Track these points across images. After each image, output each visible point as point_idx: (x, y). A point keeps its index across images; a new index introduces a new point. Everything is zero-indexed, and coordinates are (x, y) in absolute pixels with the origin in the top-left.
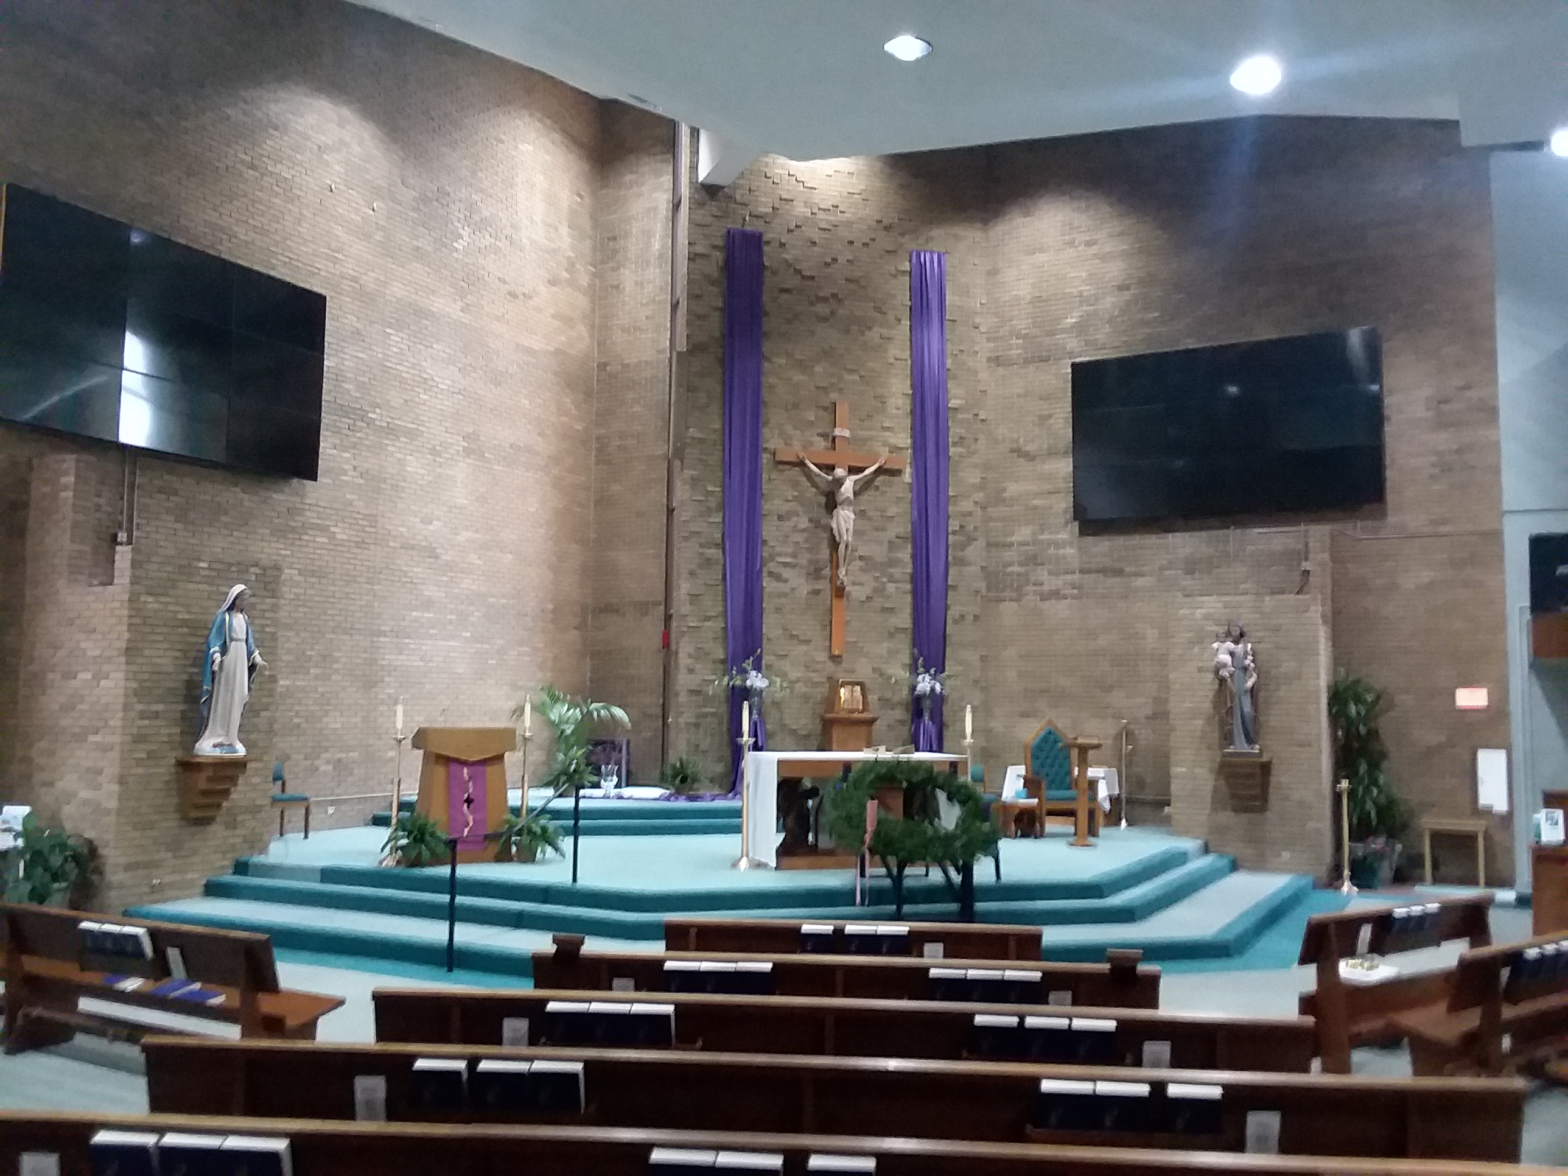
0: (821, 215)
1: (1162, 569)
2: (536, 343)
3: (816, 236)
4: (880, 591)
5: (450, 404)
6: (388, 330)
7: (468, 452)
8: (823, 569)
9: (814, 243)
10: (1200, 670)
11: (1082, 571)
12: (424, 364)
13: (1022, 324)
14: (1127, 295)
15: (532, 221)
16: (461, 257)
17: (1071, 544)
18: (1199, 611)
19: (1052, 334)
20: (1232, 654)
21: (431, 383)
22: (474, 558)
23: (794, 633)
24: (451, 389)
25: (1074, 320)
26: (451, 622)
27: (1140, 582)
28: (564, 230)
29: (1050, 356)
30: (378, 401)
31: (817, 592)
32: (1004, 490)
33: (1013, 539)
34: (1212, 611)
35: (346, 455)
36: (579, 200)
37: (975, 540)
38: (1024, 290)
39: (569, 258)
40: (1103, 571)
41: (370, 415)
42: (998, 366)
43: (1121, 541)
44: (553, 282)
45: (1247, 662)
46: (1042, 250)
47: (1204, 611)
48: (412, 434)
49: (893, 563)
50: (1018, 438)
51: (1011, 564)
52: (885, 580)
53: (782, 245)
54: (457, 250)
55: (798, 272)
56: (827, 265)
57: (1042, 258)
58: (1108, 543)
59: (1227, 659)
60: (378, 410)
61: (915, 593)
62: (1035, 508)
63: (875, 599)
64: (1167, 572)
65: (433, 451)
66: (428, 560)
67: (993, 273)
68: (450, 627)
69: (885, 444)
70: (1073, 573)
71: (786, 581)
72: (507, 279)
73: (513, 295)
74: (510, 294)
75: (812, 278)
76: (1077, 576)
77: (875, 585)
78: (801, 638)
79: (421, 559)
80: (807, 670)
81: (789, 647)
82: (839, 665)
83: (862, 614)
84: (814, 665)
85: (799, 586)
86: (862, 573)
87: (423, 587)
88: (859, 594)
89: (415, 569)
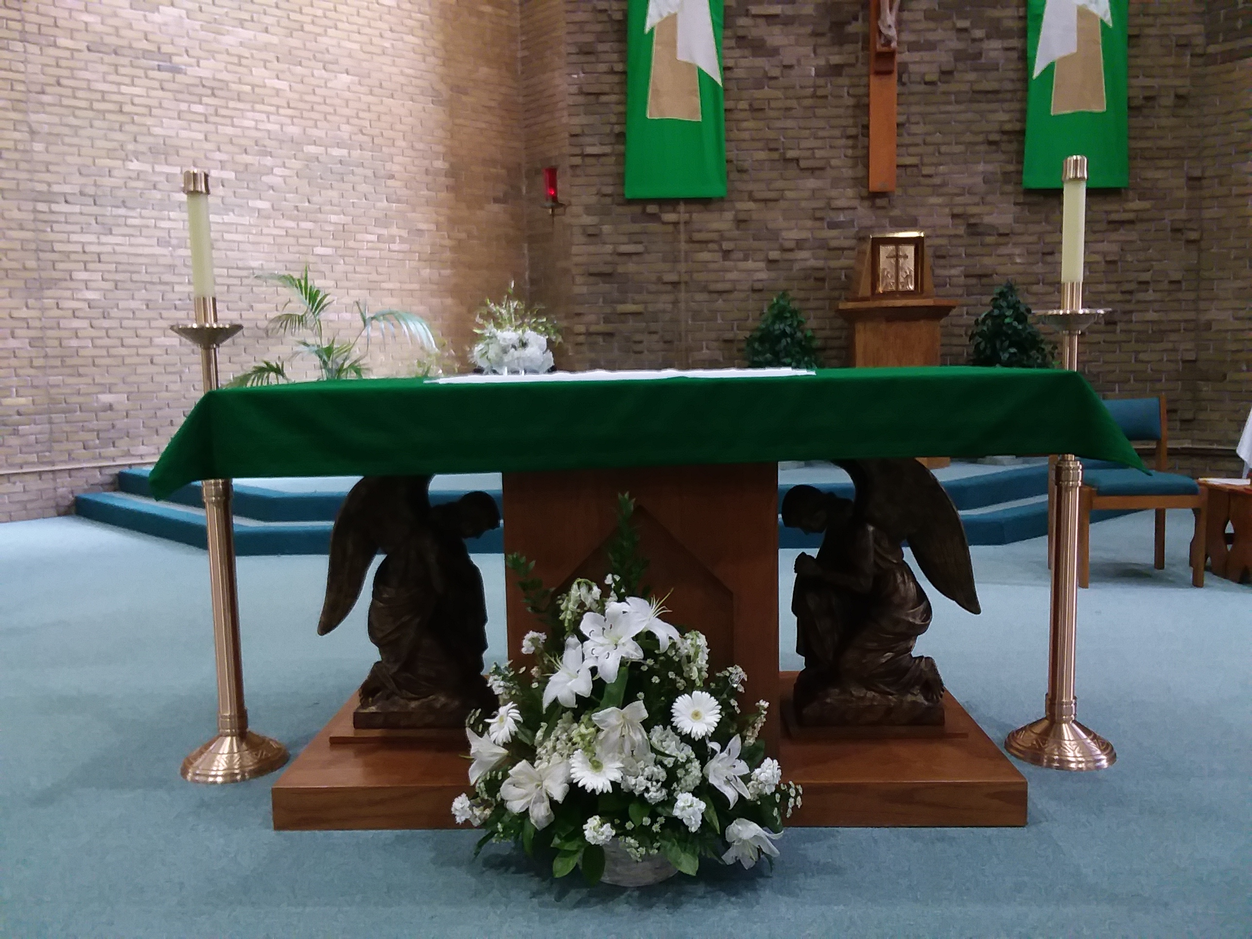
4: (971, 57)
63: (959, 76)
77: (960, 46)
78: (803, 164)
79: (141, 73)
80: (818, 224)
81: (779, 184)
82: (880, 212)
83: (932, 109)
84: (832, 214)
85: (799, 61)
86: (932, 25)
87: (149, 121)
88: (924, 68)
89: (124, 89)
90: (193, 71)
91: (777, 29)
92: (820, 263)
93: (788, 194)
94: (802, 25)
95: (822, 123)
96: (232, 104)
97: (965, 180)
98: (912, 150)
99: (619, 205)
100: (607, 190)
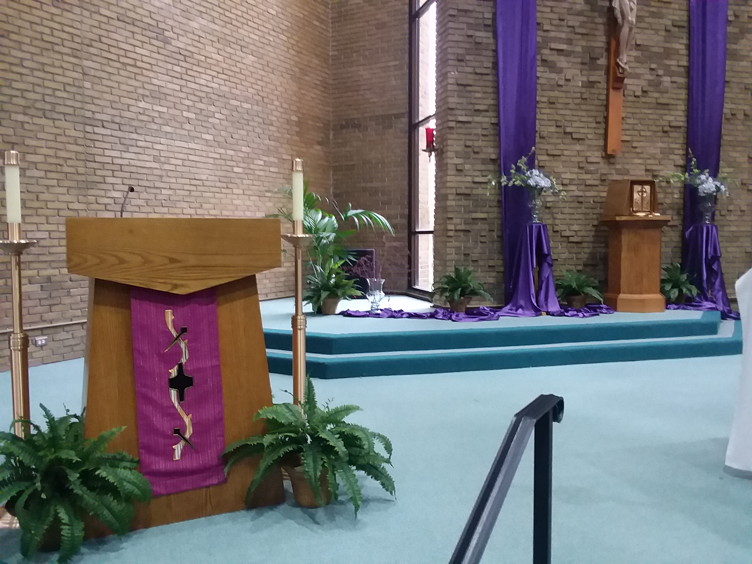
4: (656, 85)
8: (598, 59)
23: (568, 130)
31: (591, 84)
49: (668, 53)
52: (661, 72)
61: (689, 88)
63: (650, 94)
71: (560, 71)
77: (651, 78)
78: (575, 136)
79: (146, 40)
80: (580, 171)
81: (562, 147)
82: (612, 166)
83: (637, 111)
84: (587, 165)
85: (573, 77)
86: (638, 65)
87: (151, 74)
88: (634, 88)
90: (174, 43)
91: (562, 58)
92: (580, 194)
93: (566, 153)
94: (575, 57)
95: (584, 113)
97: (652, 151)
98: (628, 132)
99: (475, 153)
100: (469, 143)
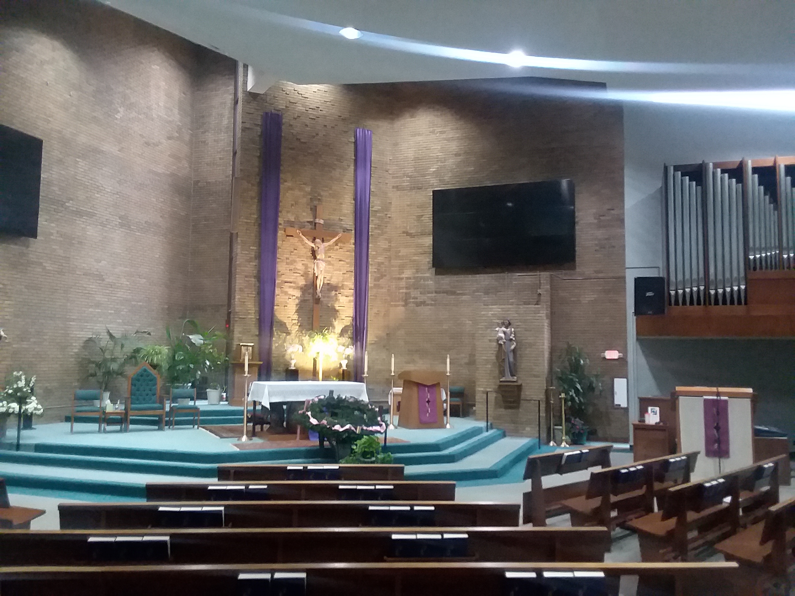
0: (310, 111)
1: (474, 292)
2: (160, 169)
3: (308, 122)
4: (338, 301)
5: (112, 200)
6: (78, 160)
7: (122, 225)
8: (309, 290)
9: (307, 125)
10: (490, 341)
11: (436, 292)
12: (97, 178)
13: (410, 170)
14: (459, 159)
15: (159, 105)
16: (119, 122)
17: (431, 279)
18: (490, 312)
19: (424, 176)
20: (505, 333)
21: (101, 188)
22: (124, 281)
24: (113, 192)
25: (434, 170)
26: (111, 313)
27: (464, 298)
28: (176, 111)
29: (422, 187)
30: (72, 197)
31: (306, 301)
32: (399, 252)
33: (403, 276)
34: (496, 313)
35: (53, 225)
36: (184, 96)
37: (385, 276)
38: (411, 154)
39: (178, 126)
40: (446, 292)
41: (67, 204)
42: (398, 190)
43: (455, 278)
44: (169, 138)
45: (511, 337)
46: (419, 135)
47: (492, 313)
48: (91, 215)
49: (344, 287)
50: (407, 226)
51: (402, 288)
52: (340, 295)
53: (291, 125)
54: (117, 119)
55: (298, 139)
56: (314, 137)
57: (419, 138)
58: (448, 279)
59: (502, 335)
60: (71, 202)
62: (414, 261)
64: (476, 294)
65: (103, 225)
66: (98, 281)
67: (396, 144)
68: (110, 317)
69: (341, 227)
70: (432, 293)
72: (144, 135)
73: (147, 144)
74: (146, 143)
75: (305, 143)
76: (434, 295)
79: (94, 281)
87: (95, 296)
89: (91, 286)
90: (107, 280)
91: (291, 289)
96: (116, 290)
99: (248, 332)
100: (245, 328)
